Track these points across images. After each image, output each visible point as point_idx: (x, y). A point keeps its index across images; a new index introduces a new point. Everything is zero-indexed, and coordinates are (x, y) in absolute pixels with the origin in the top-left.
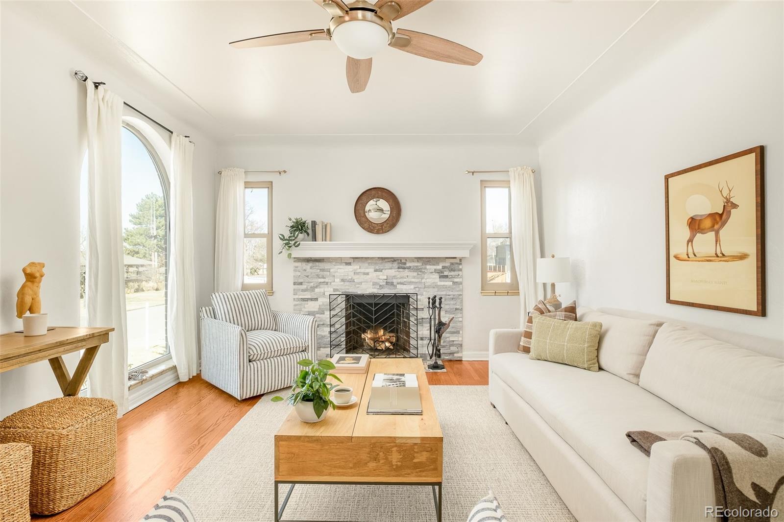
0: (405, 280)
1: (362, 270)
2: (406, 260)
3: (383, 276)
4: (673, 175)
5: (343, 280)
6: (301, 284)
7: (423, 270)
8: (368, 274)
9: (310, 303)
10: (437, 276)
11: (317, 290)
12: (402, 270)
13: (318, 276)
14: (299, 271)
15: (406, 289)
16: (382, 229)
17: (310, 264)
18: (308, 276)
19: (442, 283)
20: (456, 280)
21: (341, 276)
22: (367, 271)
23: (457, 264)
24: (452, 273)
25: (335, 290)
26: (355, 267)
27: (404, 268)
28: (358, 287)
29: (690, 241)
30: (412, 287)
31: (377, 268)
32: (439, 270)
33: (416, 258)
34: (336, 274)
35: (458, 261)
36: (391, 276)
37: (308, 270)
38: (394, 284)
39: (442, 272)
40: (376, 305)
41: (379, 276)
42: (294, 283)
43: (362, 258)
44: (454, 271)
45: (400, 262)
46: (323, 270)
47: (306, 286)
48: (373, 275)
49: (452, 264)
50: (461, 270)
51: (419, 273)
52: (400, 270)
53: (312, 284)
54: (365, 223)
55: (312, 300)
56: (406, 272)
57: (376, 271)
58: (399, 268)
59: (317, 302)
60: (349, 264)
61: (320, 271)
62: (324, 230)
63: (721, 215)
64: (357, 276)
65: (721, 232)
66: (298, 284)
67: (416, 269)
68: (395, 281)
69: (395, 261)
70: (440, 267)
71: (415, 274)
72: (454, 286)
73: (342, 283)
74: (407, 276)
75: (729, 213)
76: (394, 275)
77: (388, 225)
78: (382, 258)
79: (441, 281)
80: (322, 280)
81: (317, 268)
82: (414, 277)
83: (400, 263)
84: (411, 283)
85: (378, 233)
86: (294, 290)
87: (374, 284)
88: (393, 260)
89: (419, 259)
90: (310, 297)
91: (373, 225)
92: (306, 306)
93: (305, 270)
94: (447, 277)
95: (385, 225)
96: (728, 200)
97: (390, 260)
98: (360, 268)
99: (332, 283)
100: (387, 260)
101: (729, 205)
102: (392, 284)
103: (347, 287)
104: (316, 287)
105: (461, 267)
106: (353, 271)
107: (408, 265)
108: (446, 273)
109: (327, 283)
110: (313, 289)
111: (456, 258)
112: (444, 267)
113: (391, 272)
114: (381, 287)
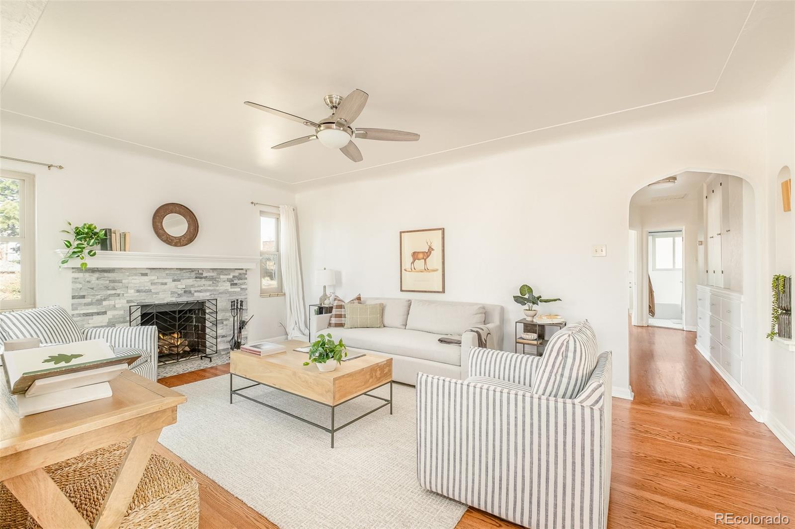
0: (202, 288)
1: (160, 281)
2: (203, 271)
3: (181, 285)
4: (404, 232)
5: (138, 291)
6: (83, 297)
7: (217, 280)
8: (166, 284)
9: (96, 317)
10: (228, 284)
11: (105, 303)
12: (199, 279)
13: (107, 288)
14: (80, 283)
15: (203, 296)
16: (180, 242)
17: (97, 275)
18: (93, 289)
19: (233, 290)
20: (243, 287)
21: (136, 287)
22: (165, 281)
23: (244, 274)
24: (240, 281)
25: (128, 302)
26: (153, 277)
27: (201, 278)
28: (156, 297)
29: (413, 263)
30: (208, 294)
31: (176, 278)
32: (230, 279)
33: (211, 269)
34: (130, 285)
35: (245, 272)
36: (188, 285)
37: (93, 282)
38: (192, 292)
39: (233, 281)
40: (180, 312)
41: (177, 285)
42: (72, 296)
43: (160, 268)
44: (241, 279)
45: (197, 272)
46: (114, 281)
47: (90, 299)
48: (171, 285)
49: (240, 274)
50: (246, 279)
51: (214, 282)
52: (197, 279)
53: (99, 297)
54: (163, 235)
55: (98, 314)
56: (203, 282)
57: (174, 281)
58: (196, 278)
59: (105, 315)
60: (146, 275)
61: (110, 282)
62: (122, 240)
63: (427, 253)
64: (155, 286)
65: (427, 260)
66: (79, 298)
67: (212, 279)
68: (192, 289)
69: (193, 271)
70: (231, 277)
71: (211, 282)
72: (242, 292)
73: (138, 294)
74: (204, 285)
75: (431, 252)
76: (191, 284)
77: (186, 239)
78: (180, 269)
79: (231, 288)
80: (113, 292)
81: (106, 279)
82: (210, 286)
83: (198, 274)
84: (206, 291)
85: (176, 245)
86: (72, 305)
87: (173, 293)
88: (192, 270)
89: (214, 270)
90: (95, 311)
91: (171, 238)
92: (90, 321)
93: (89, 282)
94: (236, 284)
95: (183, 239)
96: (430, 247)
97: (187, 271)
98: (158, 278)
99: (125, 295)
100: (185, 271)
101: (431, 249)
102: (190, 292)
103: (143, 298)
104: (105, 300)
105: (246, 276)
106: (150, 281)
107: (205, 275)
108: (235, 282)
109: (119, 295)
110: (99, 302)
111: (242, 269)
112: (234, 277)
113: (188, 282)
114: (180, 295)
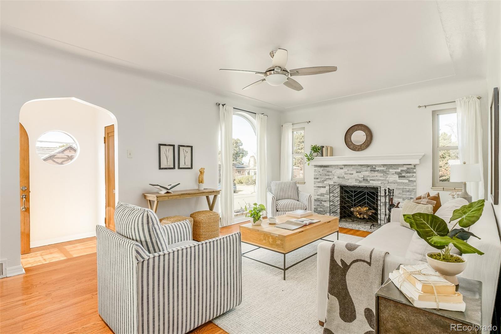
0: (375, 178)
1: (349, 172)
2: (376, 166)
3: (361, 175)
5: (338, 177)
6: (317, 179)
7: (387, 173)
8: (352, 174)
9: (322, 189)
10: (397, 176)
11: (325, 182)
12: (373, 172)
13: (326, 175)
14: (317, 172)
15: (376, 184)
16: (361, 148)
17: (322, 168)
18: (321, 175)
19: (401, 181)
20: (411, 179)
21: (337, 175)
22: (352, 172)
23: (412, 168)
24: (408, 175)
25: (334, 183)
26: (345, 170)
27: (375, 171)
28: (347, 181)
30: (380, 182)
31: (358, 171)
32: (398, 172)
33: (382, 165)
34: (335, 174)
35: (413, 167)
36: (366, 176)
37: (321, 172)
38: (368, 180)
39: (401, 174)
40: (355, 192)
41: (359, 175)
42: (314, 178)
43: (349, 165)
44: (409, 173)
45: (372, 167)
46: (328, 172)
47: (320, 180)
48: (355, 175)
49: (408, 168)
50: (415, 173)
51: (385, 174)
52: (372, 172)
53: (323, 179)
54: (351, 145)
55: (323, 187)
56: (376, 174)
57: (357, 172)
58: (371, 171)
59: (325, 188)
60: (342, 168)
61: (327, 172)
62: (327, 150)
64: (346, 175)
66: (316, 179)
67: (382, 172)
68: (369, 179)
69: (368, 167)
70: (399, 170)
71: (382, 174)
72: (410, 183)
73: (339, 179)
74: (377, 176)
76: (367, 175)
77: (365, 145)
78: (361, 165)
79: (399, 179)
80: (328, 177)
81: (325, 170)
82: (381, 177)
83: (373, 169)
84: (378, 180)
85: (358, 150)
86: (314, 182)
87: (356, 180)
88: (368, 166)
89: (384, 165)
90: (322, 186)
91: (356, 146)
92: (320, 190)
93: (319, 172)
94: (404, 177)
95: (363, 146)
97: (366, 166)
98: (348, 171)
99: (333, 179)
100: (363, 166)
102: (367, 180)
103: (341, 181)
104: (325, 181)
105: (415, 170)
106: (344, 172)
107: (377, 169)
108: (403, 175)
109: (330, 179)
110: (323, 181)
111: (411, 164)
112: (402, 171)
113: (366, 173)
114: (360, 182)
